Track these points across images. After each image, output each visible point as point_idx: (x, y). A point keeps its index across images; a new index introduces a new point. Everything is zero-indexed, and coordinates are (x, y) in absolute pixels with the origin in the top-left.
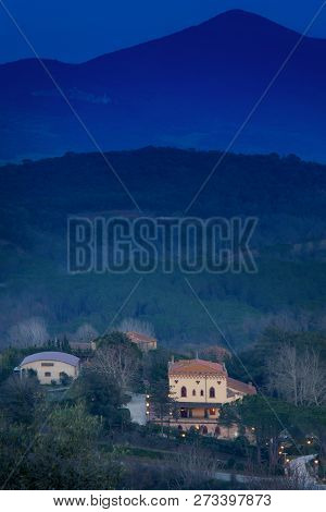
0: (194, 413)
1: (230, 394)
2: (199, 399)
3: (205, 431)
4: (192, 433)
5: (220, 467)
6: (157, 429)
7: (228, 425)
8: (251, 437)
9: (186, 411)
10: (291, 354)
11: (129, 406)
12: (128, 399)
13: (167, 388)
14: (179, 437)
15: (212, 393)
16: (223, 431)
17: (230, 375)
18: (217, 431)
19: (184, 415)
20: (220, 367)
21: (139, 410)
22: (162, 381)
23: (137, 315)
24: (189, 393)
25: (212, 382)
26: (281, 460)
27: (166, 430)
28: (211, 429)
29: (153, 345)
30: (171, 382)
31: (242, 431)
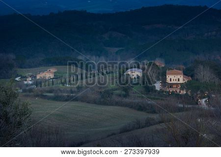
0: (174, 86)
1: (184, 80)
2: (175, 82)
3: (177, 92)
4: (173, 92)
5: (180, 103)
6: (163, 91)
7: (183, 90)
8: (189, 93)
9: (171, 85)
10: (202, 67)
11: (155, 85)
12: (155, 82)
13: (166, 79)
14: (169, 94)
15: (179, 80)
16: (182, 91)
17: (184, 74)
18: (180, 92)
19: (171, 87)
20: (181, 72)
21: (158, 86)
22: (164, 77)
23: (160, 57)
24: (172, 80)
25: (179, 77)
26: (198, 100)
27: (166, 92)
28: (178, 91)
29: (163, 66)
30: (167, 77)
31: (187, 91)
